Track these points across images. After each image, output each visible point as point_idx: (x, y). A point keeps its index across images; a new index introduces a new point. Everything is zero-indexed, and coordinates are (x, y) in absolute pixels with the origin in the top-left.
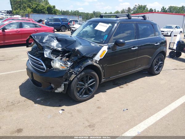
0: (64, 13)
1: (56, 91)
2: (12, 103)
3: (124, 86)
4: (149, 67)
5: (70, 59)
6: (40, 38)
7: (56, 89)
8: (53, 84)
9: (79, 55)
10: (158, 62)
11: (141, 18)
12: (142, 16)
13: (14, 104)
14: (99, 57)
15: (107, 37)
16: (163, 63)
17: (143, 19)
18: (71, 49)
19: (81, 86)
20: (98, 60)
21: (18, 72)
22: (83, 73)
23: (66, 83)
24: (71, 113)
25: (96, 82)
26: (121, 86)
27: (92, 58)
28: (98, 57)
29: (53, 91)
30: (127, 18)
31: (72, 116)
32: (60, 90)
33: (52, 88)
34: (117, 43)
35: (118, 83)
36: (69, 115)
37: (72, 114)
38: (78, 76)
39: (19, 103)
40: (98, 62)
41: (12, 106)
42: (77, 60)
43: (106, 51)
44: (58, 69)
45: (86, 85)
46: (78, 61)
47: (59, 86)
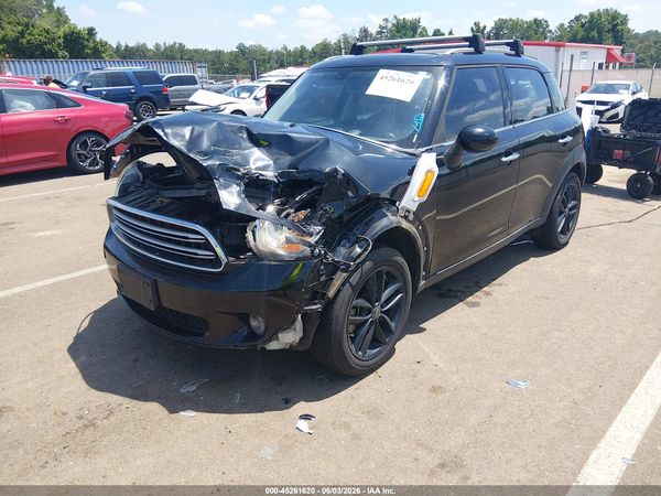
0: (128, 54)
1: (273, 346)
2: (81, 418)
3: (478, 296)
4: (544, 222)
5: (314, 212)
6: (188, 136)
7: (274, 336)
8: (255, 317)
9: (350, 194)
10: (564, 203)
11: (507, 49)
12: (507, 44)
13: (92, 424)
14: (417, 199)
15: (422, 119)
16: (577, 207)
17: (513, 52)
18: (321, 172)
19: (361, 315)
20: (414, 208)
21: (44, 287)
22: (368, 264)
23: (315, 307)
24: (347, 426)
25: (406, 292)
26: (470, 299)
27: (392, 202)
28: (412, 199)
29: (259, 347)
30: (472, 49)
31: (356, 437)
32: (290, 338)
33: (253, 336)
34: (466, 141)
35: (451, 290)
36: (343, 433)
37: (350, 428)
38: (354, 279)
39: (111, 413)
40: (411, 217)
41: (89, 431)
42: (341, 216)
43: (434, 172)
44: (274, 256)
45: (377, 309)
46: (346, 218)
47: (288, 325)
